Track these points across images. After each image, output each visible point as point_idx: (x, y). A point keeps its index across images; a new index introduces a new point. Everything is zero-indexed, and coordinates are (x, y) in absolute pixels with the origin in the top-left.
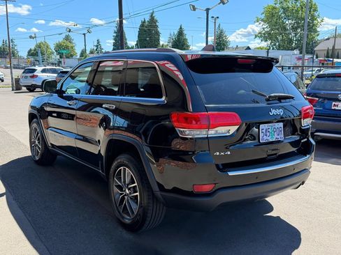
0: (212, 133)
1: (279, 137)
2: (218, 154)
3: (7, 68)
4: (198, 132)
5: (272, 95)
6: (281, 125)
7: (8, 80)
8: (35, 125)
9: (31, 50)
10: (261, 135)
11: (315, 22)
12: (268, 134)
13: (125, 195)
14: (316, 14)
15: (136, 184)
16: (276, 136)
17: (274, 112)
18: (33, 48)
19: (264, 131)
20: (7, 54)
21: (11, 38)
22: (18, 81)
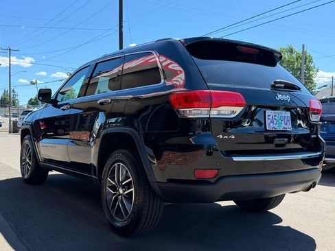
0: (214, 113)
1: (286, 126)
2: (221, 137)
3: (6, 116)
4: (199, 112)
5: (278, 80)
6: (288, 114)
7: (6, 125)
8: (27, 142)
9: (31, 100)
10: (268, 122)
11: (311, 72)
12: (275, 121)
13: (119, 195)
14: (312, 65)
15: (131, 179)
16: (283, 125)
17: (280, 97)
18: (34, 97)
19: (271, 117)
20: (7, 103)
21: (12, 88)
22: (16, 124)
